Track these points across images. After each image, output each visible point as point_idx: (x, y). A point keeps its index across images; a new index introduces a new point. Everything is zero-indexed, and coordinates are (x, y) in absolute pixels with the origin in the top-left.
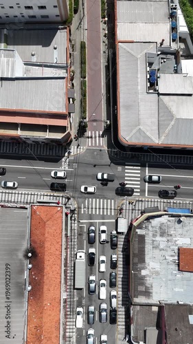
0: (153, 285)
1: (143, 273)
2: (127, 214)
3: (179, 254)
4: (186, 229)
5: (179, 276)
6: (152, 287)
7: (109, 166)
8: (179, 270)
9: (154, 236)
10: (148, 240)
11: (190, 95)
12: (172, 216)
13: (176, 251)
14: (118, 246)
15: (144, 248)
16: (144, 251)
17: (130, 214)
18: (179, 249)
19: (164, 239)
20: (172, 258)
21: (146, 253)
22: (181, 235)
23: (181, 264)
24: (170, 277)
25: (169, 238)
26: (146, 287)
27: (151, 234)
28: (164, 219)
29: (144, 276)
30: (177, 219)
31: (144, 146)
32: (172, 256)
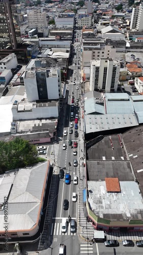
0: (135, 208)
1: (129, 215)
2: (90, 233)
3: (111, 192)
4: (95, 188)
5: (124, 192)
6: (136, 209)
7: (52, 249)
8: (120, 192)
9: (102, 207)
10: (106, 212)
11: (12, 185)
12: (88, 196)
13: (110, 194)
14: (116, 239)
15: (112, 214)
16: (114, 215)
17: (90, 230)
18: (108, 192)
19: (103, 201)
20: (115, 197)
21: (115, 213)
22: (99, 191)
23: (116, 190)
24: (126, 198)
25: (102, 198)
26: (138, 213)
27: (101, 210)
28: (91, 201)
29: (131, 214)
30: (89, 193)
31: (40, 214)
32: (113, 196)
